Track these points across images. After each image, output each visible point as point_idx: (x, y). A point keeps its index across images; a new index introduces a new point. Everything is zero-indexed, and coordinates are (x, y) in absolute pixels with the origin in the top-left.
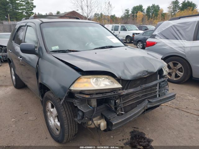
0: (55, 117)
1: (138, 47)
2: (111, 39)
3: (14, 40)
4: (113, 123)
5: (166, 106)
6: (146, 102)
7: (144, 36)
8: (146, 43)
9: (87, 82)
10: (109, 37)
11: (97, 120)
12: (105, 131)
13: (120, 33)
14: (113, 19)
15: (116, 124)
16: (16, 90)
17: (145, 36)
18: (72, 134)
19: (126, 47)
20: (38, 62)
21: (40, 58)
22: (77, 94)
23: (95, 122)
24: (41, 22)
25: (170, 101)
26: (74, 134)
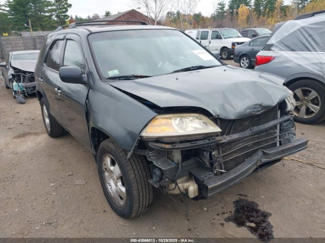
0: (118, 179)
1: (242, 65)
2: (199, 55)
3: (45, 62)
4: (209, 187)
5: (292, 161)
6: (260, 153)
7: (251, 48)
8: (257, 59)
9: (166, 124)
10: (195, 52)
11: (183, 182)
12: (196, 199)
13: (210, 42)
14: (198, 20)
15: (213, 189)
16: (51, 139)
17: (253, 47)
18: (144, 203)
19: (224, 67)
20: (88, 95)
21: (90, 90)
22: (151, 143)
23: (180, 185)
24: (89, 33)
25: (297, 153)
26: (147, 205)
